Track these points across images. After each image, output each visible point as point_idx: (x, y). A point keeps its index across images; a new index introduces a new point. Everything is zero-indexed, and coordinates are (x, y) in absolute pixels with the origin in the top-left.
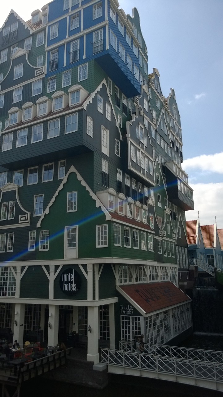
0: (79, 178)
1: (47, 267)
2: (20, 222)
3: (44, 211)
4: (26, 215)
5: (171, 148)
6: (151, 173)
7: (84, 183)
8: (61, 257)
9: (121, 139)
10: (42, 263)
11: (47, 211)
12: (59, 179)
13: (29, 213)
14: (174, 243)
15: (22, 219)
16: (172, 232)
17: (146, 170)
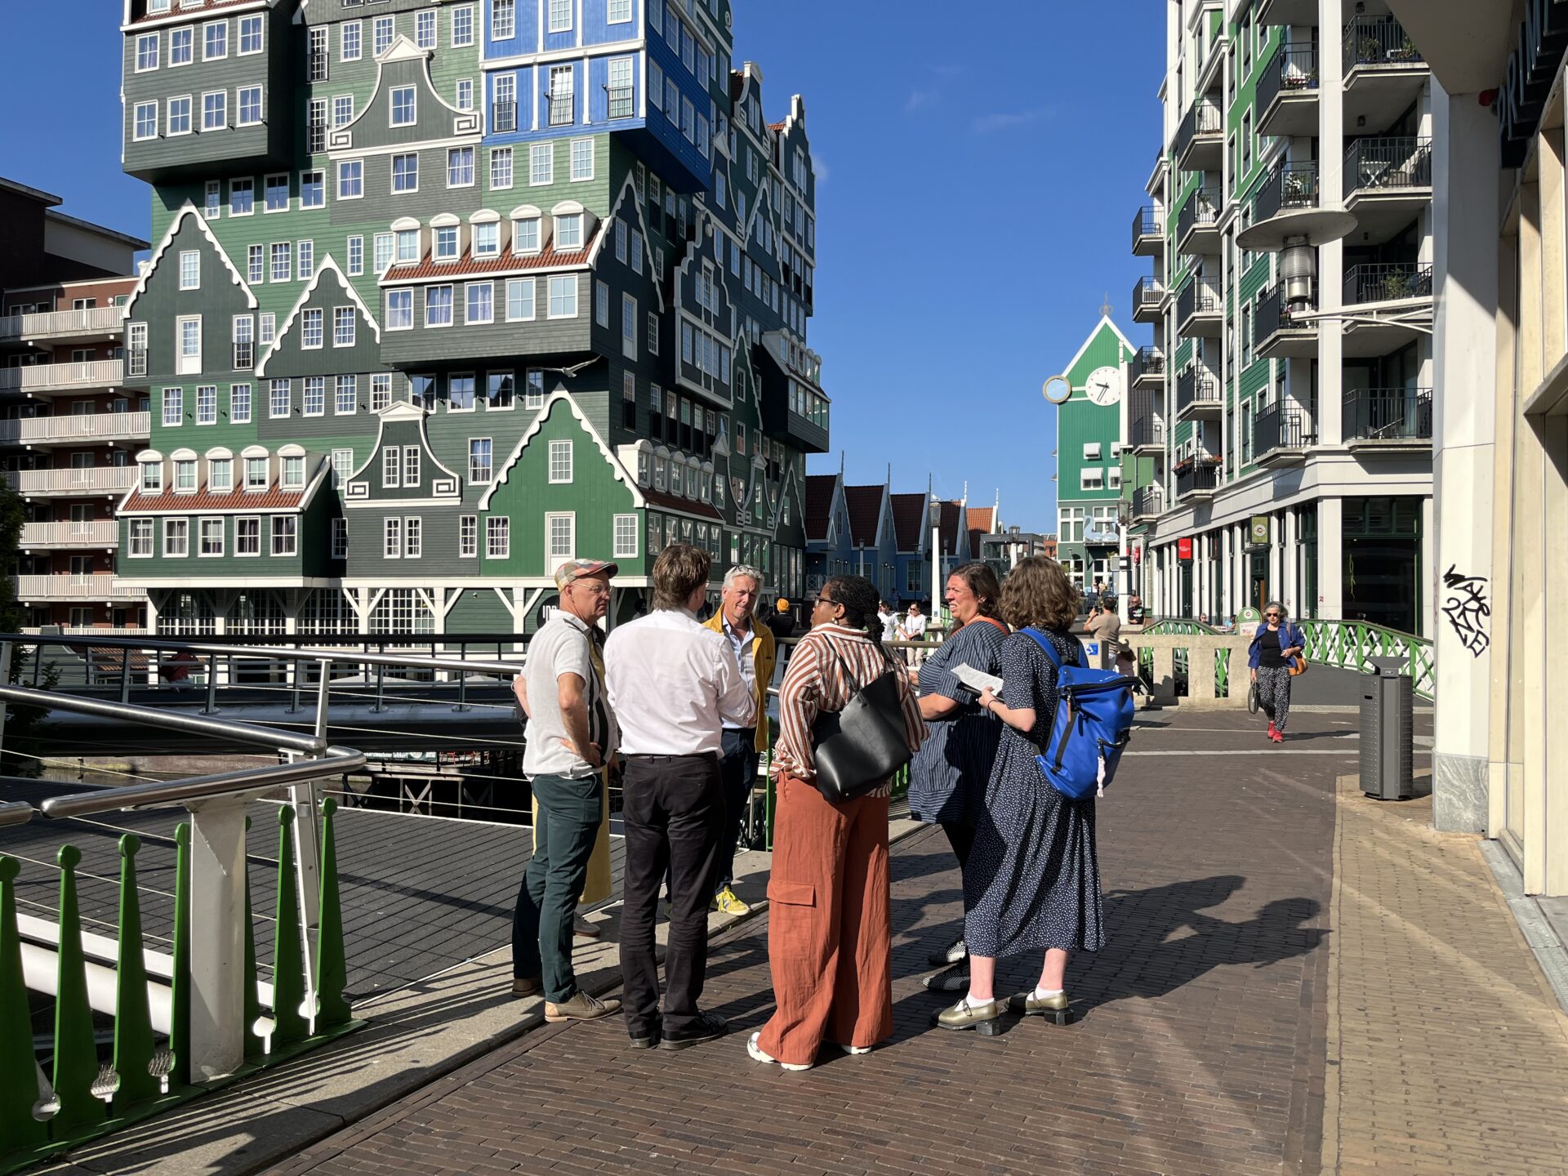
0: (577, 413)
1: (508, 591)
2: (435, 494)
3: (495, 475)
4: (451, 481)
5: (780, 286)
6: (725, 381)
7: (586, 426)
8: (538, 570)
9: (662, 310)
10: (496, 583)
11: (502, 477)
12: (528, 408)
13: (457, 476)
14: (770, 537)
15: (441, 488)
16: (766, 511)
17: (714, 375)
